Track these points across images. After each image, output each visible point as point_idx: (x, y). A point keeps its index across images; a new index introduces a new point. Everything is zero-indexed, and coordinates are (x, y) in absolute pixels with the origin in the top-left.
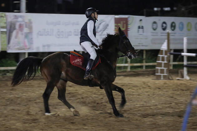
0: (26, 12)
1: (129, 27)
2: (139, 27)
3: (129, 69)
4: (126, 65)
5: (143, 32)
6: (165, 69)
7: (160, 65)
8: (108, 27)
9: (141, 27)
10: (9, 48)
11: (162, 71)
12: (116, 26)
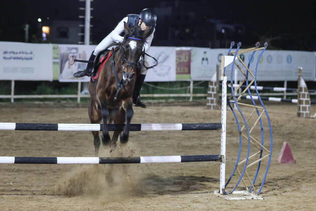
0: (90, 44)
1: (192, 58)
2: (203, 59)
3: (191, 100)
4: (188, 95)
5: (208, 63)
6: (215, 99)
7: (210, 95)
8: (168, 59)
9: (205, 58)
10: (62, 77)
11: (212, 101)
12: (177, 58)
